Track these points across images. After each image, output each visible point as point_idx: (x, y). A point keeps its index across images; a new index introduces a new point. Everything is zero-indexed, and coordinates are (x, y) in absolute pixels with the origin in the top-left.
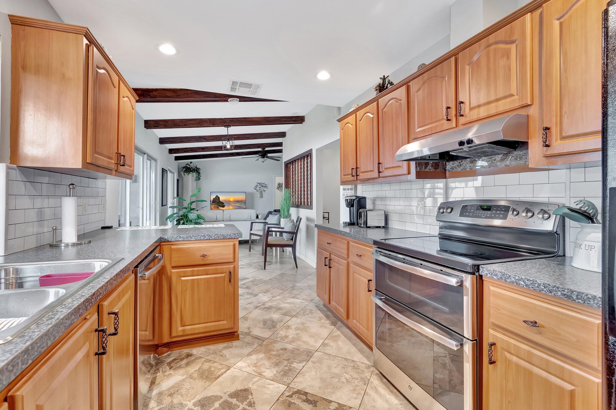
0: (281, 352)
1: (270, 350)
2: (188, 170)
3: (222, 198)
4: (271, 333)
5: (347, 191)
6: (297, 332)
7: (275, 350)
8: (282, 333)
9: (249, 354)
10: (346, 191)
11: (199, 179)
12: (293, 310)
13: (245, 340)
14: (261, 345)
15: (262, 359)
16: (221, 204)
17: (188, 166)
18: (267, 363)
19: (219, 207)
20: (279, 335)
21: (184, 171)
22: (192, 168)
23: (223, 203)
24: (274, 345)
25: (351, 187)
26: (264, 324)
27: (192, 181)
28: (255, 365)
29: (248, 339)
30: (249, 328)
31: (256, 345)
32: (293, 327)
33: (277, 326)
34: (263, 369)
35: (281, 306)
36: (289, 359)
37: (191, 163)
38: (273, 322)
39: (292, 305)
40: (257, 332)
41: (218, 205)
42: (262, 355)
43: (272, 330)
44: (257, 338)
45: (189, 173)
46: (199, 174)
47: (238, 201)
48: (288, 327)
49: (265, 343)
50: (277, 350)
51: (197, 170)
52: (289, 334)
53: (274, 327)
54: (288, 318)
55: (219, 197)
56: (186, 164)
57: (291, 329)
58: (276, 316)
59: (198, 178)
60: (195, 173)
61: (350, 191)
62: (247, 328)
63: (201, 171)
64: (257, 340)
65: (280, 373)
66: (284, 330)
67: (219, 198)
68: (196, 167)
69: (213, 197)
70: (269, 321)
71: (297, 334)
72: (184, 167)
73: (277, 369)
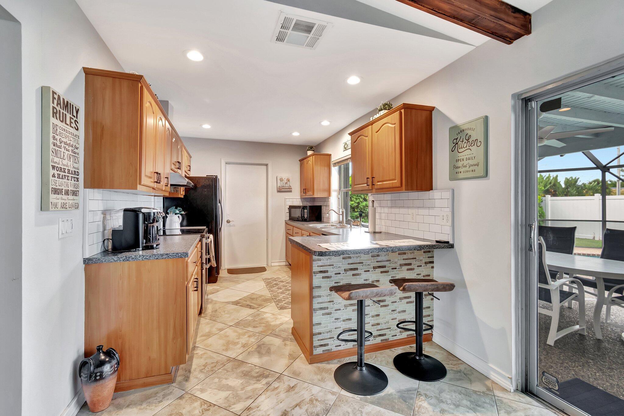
0: (257, 326)
1: (265, 326)
4: (263, 340)
6: (237, 341)
7: (262, 327)
8: (253, 340)
9: (282, 324)
12: (228, 371)
13: (287, 334)
14: (273, 330)
15: (273, 321)
18: (269, 319)
20: (256, 338)
24: (262, 330)
26: (269, 349)
28: (277, 319)
29: (284, 335)
30: (285, 345)
31: (277, 330)
32: (239, 346)
33: (256, 347)
34: (272, 317)
36: (253, 321)
38: (259, 352)
39: (224, 382)
40: (277, 342)
42: (272, 323)
43: (262, 343)
44: (277, 336)
48: (244, 346)
49: (270, 332)
50: (260, 326)
52: (246, 339)
53: (259, 346)
54: (240, 358)
57: (242, 343)
58: (255, 360)
62: (287, 345)
64: (276, 334)
65: (262, 315)
66: (250, 342)
70: (264, 353)
71: (239, 338)
73: (263, 317)
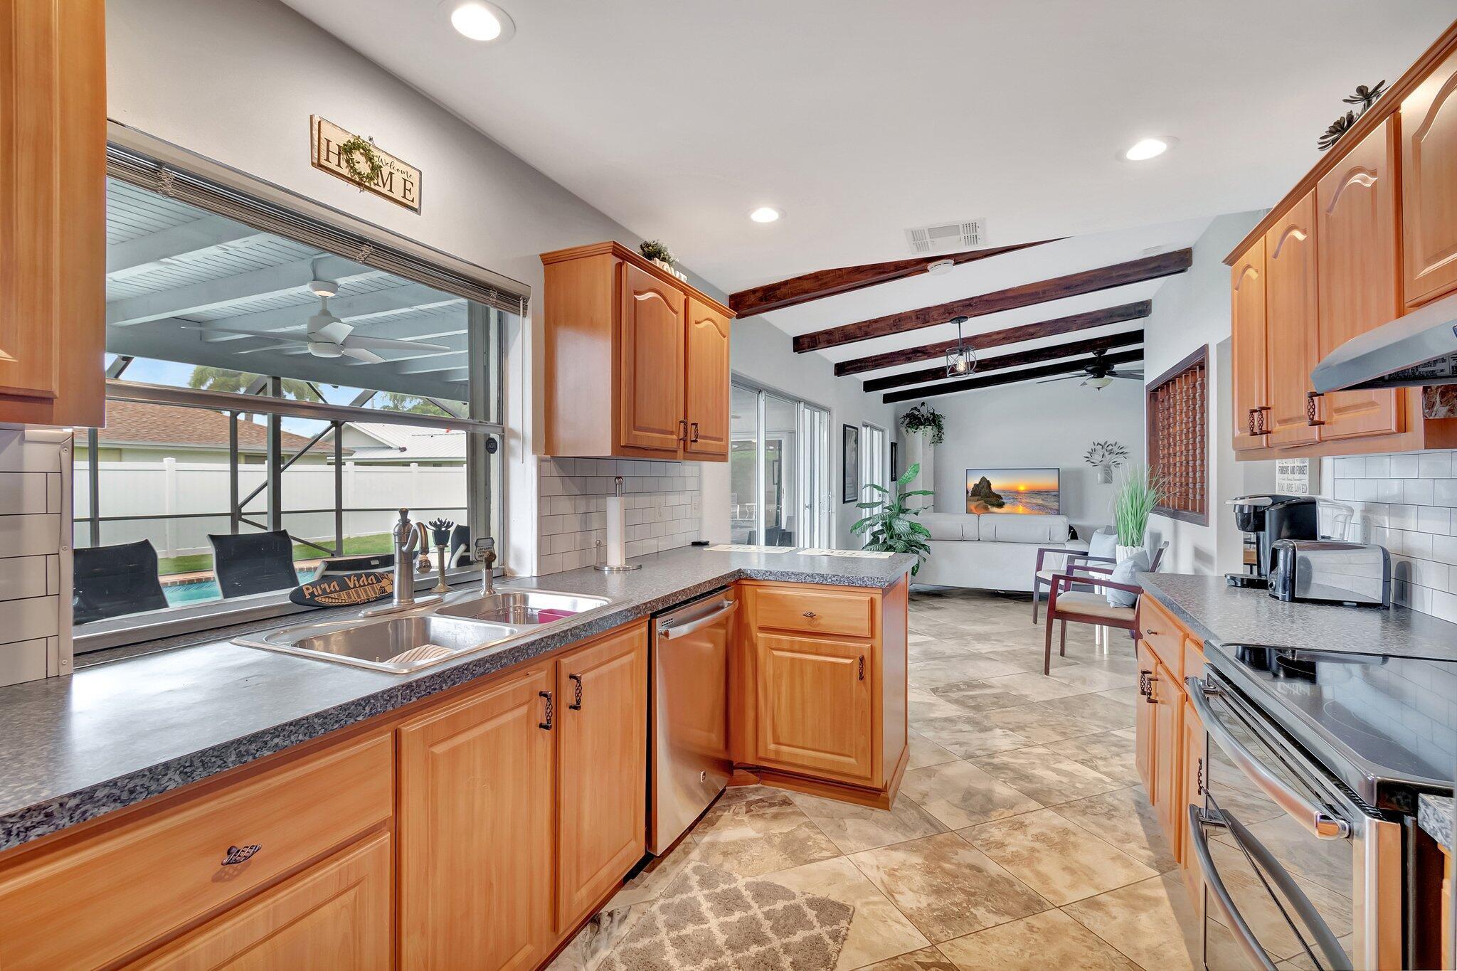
0: (967, 871)
1: (943, 858)
2: (914, 420)
3: (997, 484)
4: (967, 823)
5: (1291, 476)
6: (1037, 845)
7: (953, 861)
8: (997, 834)
9: (893, 847)
10: (1285, 476)
11: (940, 439)
12: (1060, 791)
13: (903, 816)
14: (929, 839)
15: (913, 866)
16: (993, 500)
17: (916, 413)
18: (918, 879)
19: (989, 507)
20: (984, 836)
21: (907, 425)
22: (923, 416)
23: (999, 497)
24: (960, 851)
25: (1302, 465)
26: (964, 799)
27: (923, 447)
28: (892, 873)
29: (911, 816)
30: (925, 795)
31: (918, 835)
32: (1033, 830)
33: (994, 813)
34: (902, 887)
35: (1036, 772)
36: (974, 894)
37: (923, 404)
38: (990, 800)
39: (1065, 780)
40: (937, 809)
41: (986, 502)
42: (916, 859)
43: (974, 818)
44: (930, 822)
45: (916, 429)
46: (940, 428)
47: (1038, 493)
48: (1021, 826)
49: (940, 838)
50: (959, 865)
51: (934, 420)
52: (1012, 841)
53: (985, 812)
54: (1033, 805)
55: (988, 482)
56: (912, 409)
57: (1025, 833)
58: (1003, 790)
59: (938, 439)
60: (930, 427)
61: (1297, 476)
62: (921, 794)
63: (944, 422)
64: (928, 826)
65: (933, 910)
66: (1004, 830)
67: (989, 484)
68: (933, 414)
69: (974, 481)
70: (980, 795)
71: (1033, 850)
72: (908, 416)
73: (932, 899)
